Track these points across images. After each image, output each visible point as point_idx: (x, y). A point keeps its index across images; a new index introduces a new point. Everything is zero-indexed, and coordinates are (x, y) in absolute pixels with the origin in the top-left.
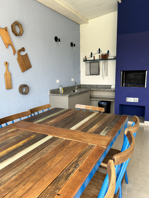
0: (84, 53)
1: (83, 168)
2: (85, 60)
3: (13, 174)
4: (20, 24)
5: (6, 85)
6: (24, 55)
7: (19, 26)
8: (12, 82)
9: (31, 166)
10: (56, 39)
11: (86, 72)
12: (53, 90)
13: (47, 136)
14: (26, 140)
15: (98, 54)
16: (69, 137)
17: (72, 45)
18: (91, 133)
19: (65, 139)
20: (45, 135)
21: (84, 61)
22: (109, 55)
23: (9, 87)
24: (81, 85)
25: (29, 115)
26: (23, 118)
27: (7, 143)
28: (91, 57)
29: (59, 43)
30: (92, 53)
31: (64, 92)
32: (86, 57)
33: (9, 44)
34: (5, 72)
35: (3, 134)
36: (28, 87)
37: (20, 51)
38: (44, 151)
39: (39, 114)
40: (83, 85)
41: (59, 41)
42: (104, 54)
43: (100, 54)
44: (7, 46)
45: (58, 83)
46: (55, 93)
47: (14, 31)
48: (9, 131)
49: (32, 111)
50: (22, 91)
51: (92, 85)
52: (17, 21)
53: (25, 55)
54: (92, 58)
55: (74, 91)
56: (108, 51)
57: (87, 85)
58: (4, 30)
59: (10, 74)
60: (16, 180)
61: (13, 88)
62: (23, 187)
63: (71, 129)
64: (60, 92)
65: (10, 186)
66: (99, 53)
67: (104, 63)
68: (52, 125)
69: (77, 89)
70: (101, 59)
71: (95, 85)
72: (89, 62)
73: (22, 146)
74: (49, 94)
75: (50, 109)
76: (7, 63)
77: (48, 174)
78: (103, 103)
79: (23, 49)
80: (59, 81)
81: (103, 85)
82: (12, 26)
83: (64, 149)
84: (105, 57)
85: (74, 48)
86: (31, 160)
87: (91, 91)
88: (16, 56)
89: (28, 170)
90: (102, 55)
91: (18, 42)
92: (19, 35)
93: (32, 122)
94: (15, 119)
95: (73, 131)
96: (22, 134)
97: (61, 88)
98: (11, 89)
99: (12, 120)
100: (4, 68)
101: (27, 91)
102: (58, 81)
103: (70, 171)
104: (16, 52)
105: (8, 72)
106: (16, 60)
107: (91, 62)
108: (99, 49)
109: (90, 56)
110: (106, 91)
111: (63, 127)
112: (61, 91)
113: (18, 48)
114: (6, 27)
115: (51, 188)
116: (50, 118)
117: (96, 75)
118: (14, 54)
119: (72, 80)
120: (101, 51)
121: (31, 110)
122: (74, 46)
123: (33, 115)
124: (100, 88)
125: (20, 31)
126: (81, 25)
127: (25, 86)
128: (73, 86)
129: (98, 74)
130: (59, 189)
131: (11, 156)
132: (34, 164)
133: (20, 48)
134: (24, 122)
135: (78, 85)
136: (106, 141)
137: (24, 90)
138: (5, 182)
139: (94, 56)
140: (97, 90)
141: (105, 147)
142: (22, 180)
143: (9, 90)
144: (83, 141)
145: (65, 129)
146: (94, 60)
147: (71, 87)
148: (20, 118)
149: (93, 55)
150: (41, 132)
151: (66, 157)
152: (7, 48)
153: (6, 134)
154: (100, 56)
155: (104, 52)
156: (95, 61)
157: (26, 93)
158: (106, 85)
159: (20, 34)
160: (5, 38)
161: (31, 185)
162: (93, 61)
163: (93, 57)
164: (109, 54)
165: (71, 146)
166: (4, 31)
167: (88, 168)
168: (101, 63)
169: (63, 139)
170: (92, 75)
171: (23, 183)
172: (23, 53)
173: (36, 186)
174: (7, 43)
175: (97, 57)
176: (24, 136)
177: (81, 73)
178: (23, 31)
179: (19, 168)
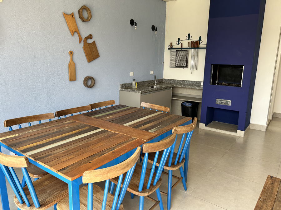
0: (170, 39)
1: (116, 151)
2: (171, 48)
3: (62, 150)
4: (88, 8)
5: (69, 76)
6: (91, 43)
7: (87, 10)
8: (76, 73)
9: (77, 147)
10: (132, 23)
11: (170, 63)
12: (125, 84)
13: (99, 128)
14: (79, 130)
15: (188, 41)
16: (118, 131)
17: (154, 28)
18: (141, 129)
19: (114, 132)
20: (97, 128)
21: (169, 49)
22: (201, 43)
23: (73, 78)
24: (163, 79)
25: (89, 110)
26: (82, 113)
27: (62, 131)
28: (179, 44)
29: (135, 27)
30: (179, 39)
31: (137, 87)
32: (171, 43)
33: (75, 31)
34: (69, 61)
35: (60, 124)
36: (94, 80)
37: (87, 38)
38: (91, 139)
39: (100, 109)
40: (166, 79)
41: (136, 25)
42: (195, 41)
43: (190, 41)
44: (73, 33)
45: (131, 76)
46: (127, 88)
47: (81, 17)
48: (67, 122)
49: (93, 106)
50: (87, 84)
51: (177, 80)
52: (84, 6)
53: (93, 42)
54: (179, 46)
55: (153, 87)
56: (200, 38)
57: (170, 80)
58: (70, 16)
59: (75, 65)
60: (63, 153)
61: (77, 80)
62: (67, 157)
63: (124, 125)
64: (133, 88)
65: (58, 156)
66: (189, 39)
67: (193, 53)
68: (108, 120)
69: (156, 84)
70: (190, 47)
71: (181, 80)
72: (175, 50)
73: (74, 134)
74: (119, 89)
75: (114, 105)
76: (71, 53)
77: (88, 152)
78: (187, 104)
79: (90, 37)
80: (133, 74)
81: (191, 81)
82: (79, 11)
83: (109, 139)
84: (195, 45)
85: (156, 32)
86: (78, 143)
87: (173, 87)
88: (82, 44)
89: (73, 149)
90: (191, 42)
91: (85, 29)
92: (86, 20)
93: (90, 117)
94: (74, 113)
95: (125, 126)
96: (77, 126)
97: (134, 83)
98: (75, 81)
99: (72, 113)
100: (68, 58)
101: (93, 84)
102: (131, 74)
103: (105, 152)
104: (82, 39)
105: (72, 62)
106: (82, 49)
107: (178, 50)
108: (189, 34)
109: (177, 42)
110: (193, 89)
111: (117, 123)
112: (135, 86)
113: (84, 35)
114: (73, 13)
115: (86, 160)
116: (109, 114)
117: (183, 67)
118: (80, 42)
119: (152, 72)
120: (191, 37)
121: (91, 105)
122: (156, 30)
123: (94, 110)
124: (188, 84)
125: (88, 16)
126: (167, 3)
127: (91, 78)
128: (152, 80)
129: (186, 66)
130: (91, 160)
131: (63, 140)
132: (80, 146)
133: (87, 35)
134: (82, 116)
135: (160, 79)
136: (150, 136)
137: (90, 83)
138: (55, 154)
139: (182, 44)
140: (181, 87)
141: (145, 141)
142: (67, 153)
143: (72, 82)
144: (128, 135)
145: (119, 125)
146: (182, 48)
147: (149, 81)
148: (80, 112)
149: (181, 42)
150: (95, 125)
151: (107, 144)
152: (73, 35)
153: (63, 124)
154: (189, 43)
155: (195, 38)
156: (182, 50)
157: (91, 87)
158: (195, 81)
159: (88, 20)
160: (71, 26)
161: (73, 157)
162: (181, 50)
163: (180, 44)
164: (201, 41)
165: (116, 137)
166: (70, 18)
167: (121, 152)
168: (191, 52)
169: (112, 132)
170: (178, 67)
171: (68, 155)
172: (90, 41)
173: (76, 157)
174: (72, 31)
175: (185, 45)
176: (78, 127)
177: (165, 64)
178: (91, 16)
179: (68, 147)
